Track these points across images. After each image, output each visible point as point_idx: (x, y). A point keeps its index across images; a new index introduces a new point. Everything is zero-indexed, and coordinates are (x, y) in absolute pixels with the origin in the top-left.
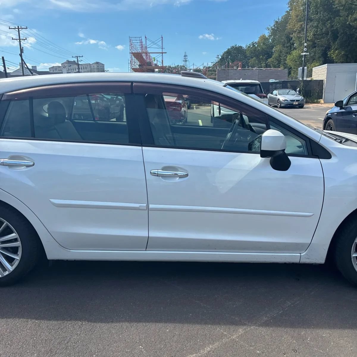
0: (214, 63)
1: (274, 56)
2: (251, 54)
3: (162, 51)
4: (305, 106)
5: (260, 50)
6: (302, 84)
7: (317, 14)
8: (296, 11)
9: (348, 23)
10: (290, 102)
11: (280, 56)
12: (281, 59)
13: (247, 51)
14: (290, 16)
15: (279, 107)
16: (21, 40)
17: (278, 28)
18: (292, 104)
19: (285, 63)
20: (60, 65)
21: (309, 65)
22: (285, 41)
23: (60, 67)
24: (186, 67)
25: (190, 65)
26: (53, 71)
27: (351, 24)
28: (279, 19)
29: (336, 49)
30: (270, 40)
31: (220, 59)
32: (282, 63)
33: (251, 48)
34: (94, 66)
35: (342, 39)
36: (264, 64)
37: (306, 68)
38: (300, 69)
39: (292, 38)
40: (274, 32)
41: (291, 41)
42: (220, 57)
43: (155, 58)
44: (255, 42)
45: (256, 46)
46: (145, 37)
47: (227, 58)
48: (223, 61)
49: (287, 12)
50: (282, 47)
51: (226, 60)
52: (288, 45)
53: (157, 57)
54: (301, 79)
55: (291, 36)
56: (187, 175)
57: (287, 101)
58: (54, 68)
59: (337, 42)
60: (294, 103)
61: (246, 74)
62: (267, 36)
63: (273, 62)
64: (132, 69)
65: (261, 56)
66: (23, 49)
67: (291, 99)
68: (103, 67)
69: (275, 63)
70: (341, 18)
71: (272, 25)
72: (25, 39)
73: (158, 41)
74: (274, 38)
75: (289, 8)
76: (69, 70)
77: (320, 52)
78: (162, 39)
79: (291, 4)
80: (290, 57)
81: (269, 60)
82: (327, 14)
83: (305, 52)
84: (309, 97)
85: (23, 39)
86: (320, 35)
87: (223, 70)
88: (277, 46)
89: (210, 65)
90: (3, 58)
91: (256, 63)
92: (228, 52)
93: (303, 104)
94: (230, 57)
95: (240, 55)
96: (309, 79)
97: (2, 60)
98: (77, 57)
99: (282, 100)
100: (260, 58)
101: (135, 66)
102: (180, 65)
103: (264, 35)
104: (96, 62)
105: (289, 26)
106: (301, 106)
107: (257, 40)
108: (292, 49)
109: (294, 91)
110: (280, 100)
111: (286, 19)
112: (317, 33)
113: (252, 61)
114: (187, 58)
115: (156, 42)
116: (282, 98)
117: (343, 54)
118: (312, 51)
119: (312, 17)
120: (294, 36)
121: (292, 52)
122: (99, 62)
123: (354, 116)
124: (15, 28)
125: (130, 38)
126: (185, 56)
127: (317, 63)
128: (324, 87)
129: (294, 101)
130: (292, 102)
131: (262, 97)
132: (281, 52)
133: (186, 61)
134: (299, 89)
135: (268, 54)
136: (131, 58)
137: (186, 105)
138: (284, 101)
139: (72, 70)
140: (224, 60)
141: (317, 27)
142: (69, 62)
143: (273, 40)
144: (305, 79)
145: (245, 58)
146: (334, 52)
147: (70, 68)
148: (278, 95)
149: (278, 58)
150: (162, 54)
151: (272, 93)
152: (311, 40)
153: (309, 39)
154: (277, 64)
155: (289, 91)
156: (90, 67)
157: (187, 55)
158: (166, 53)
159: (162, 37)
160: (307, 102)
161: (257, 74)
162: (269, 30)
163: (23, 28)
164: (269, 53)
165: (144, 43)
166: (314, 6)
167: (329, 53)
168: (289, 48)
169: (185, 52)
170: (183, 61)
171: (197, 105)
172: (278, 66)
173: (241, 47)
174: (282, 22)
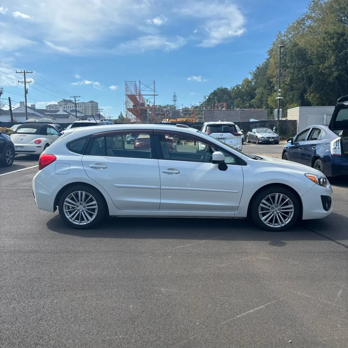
0: (201, 103)
1: (257, 97)
2: (236, 95)
3: (154, 93)
4: (280, 142)
5: (244, 92)
6: (278, 123)
7: (293, 62)
8: (275, 59)
9: (320, 71)
10: (267, 139)
11: (262, 97)
12: (263, 100)
13: (232, 92)
14: (270, 63)
15: (257, 143)
16: (26, 83)
17: (259, 73)
18: (269, 141)
19: (267, 104)
20: (57, 104)
21: (288, 106)
22: (266, 84)
23: (56, 105)
24: (175, 106)
25: (180, 105)
26: (50, 109)
27: (323, 71)
28: (260, 65)
29: (312, 93)
30: (253, 83)
31: (207, 100)
32: (265, 103)
33: (235, 90)
34: (88, 105)
35: (316, 84)
36: (248, 105)
37: (281, 110)
38: (276, 111)
39: (272, 82)
40: (256, 76)
41: (272, 85)
42: (207, 98)
43: (148, 100)
44: (239, 85)
45: (240, 88)
46: (139, 81)
47: (214, 98)
48: (209, 101)
49: (267, 59)
50: (263, 89)
51: (213, 100)
52: (269, 88)
53: (149, 99)
54: (277, 119)
55: (271, 80)
56: (179, 172)
57: (264, 138)
58: (51, 106)
59: (311, 87)
60: (270, 140)
61: (230, 114)
62: (250, 80)
63: (256, 102)
64: (127, 109)
65: (245, 97)
66: (27, 91)
67: (268, 136)
68: (97, 105)
69: (258, 103)
70: (314, 66)
71: (254, 70)
72: (30, 81)
73: (151, 85)
74: (256, 81)
75: (269, 56)
76: (65, 108)
77: (298, 94)
78: (154, 83)
79: (270, 52)
80: (271, 99)
81: (253, 101)
82: (301, 62)
83: (279, 96)
84: (284, 135)
85: (28, 82)
86: (297, 80)
87: (208, 110)
88: (259, 89)
89: (198, 104)
90: (9, 98)
91: (240, 103)
92: (215, 94)
93: (278, 141)
94: (216, 98)
95: (225, 96)
96: (284, 119)
97: (8, 100)
98: (75, 97)
99: (260, 137)
100: (244, 99)
101: (129, 106)
102: (169, 105)
103: (247, 79)
104: (91, 101)
105: (269, 72)
106: (276, 142)
107: (240, 83)
108: (273, 92)
109: (270, 129)
110: (258, 137)
111: (266, 66)
112: (294, 78)
113: (236, 102)
114: (176, 98)
115: (148, 86)
116: (259, 136)
117: (317, 96)
118: (290, 94)
119: (288, 65)
120: (274, 80)
121: (273, 94)
122: (93, 101)
123: (299, 150)
124: (22, 72)
125: (126, 82)
126: (174, 96)
127: (296, 104)
128: (297, 126)
129: (270, 138)
130: (268, 139)
131: (237, 135)
132: (263, 93)
133: (175, 101)
134: (275, 127)
136: (126, 99)
137: (176, 141)
138: (261, 138)
139: (68, 108)
140: (211, 100)
141: (293, 73)
142: (65, 101)
143: (256, 83)
144: (280, 119)
145: (230, 99)
146: (310, 94)
147: (66, 106)
148: (256, 133)
149: (260, 99)
150: (154, 96)
151: (251, 131)
152: (289, 84)
153: (287, 84)
154: (260, 105)
155: (267, 130)
156: (85, 105)
157: (177, 96)
158: (157, 95)
159: (154, 82)
160: (283, 139)
161: (240, 114)
162: (251, 74)
163: (28, 73)
164: (252, 95)
165: (138, 86)
166: (290, 56)
167: (305, 96)
168: (270, 90)
169: (175, 93)
170: (173, 101)
171: (185, 141)
172: (260, 106)
173: (227, 89)
174: (262, 68)
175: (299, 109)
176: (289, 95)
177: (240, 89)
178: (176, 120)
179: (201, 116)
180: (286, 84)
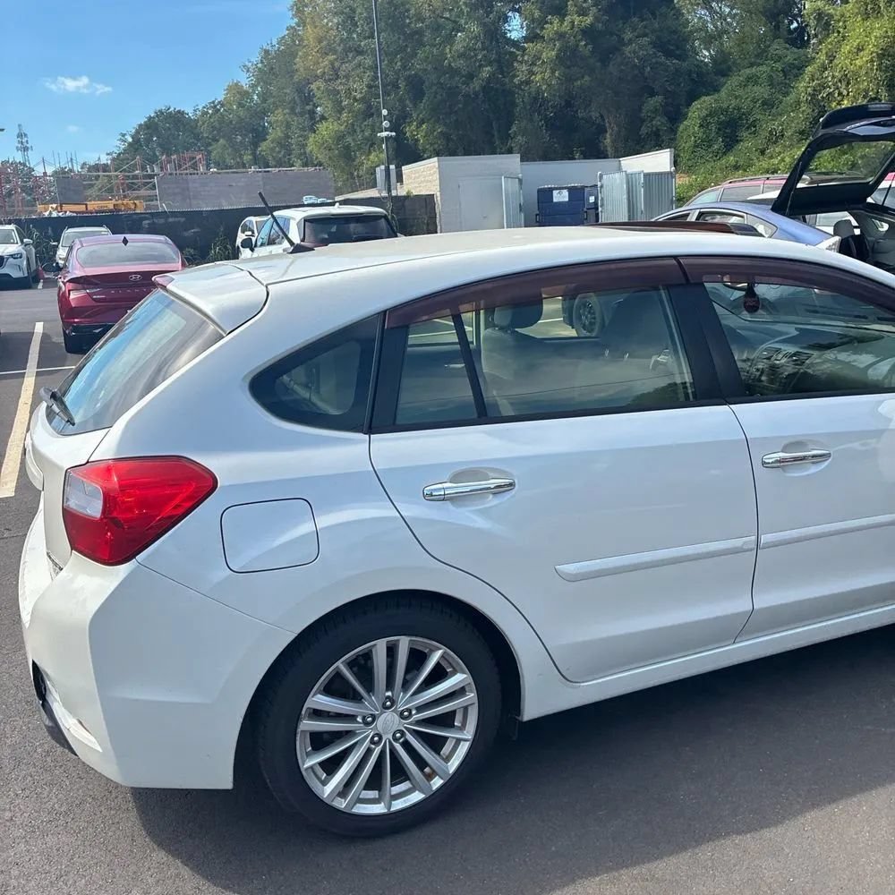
1: (271, 136)
2: (213, 131)
5: (234, 122)
6: (390, 205)
8: (316, 27)
9: (446, 62)
11: (287, 136)
12: (292, 144)
13: (199, 123)
14: (300, 39)
17: (271, 68)
19: (304, 154)
22: (294, 99)
24: (30, 165)
27: (452, 64)
28: (272, 45)
29: (423, 122)
30: (256, 97)
31: (131, 145)
32: (296, 152)
33: (210, 117)
35: (433, 96)
36: (250, 157)
37: (392, 167)
38: (382, 171)
40: (263, 76)
42: (129, 139)
44: (219, 102)
45: (222, 110)
47: (149, 140)
48: (137, 148)
49: (290, 28)
50: (289, 114)
51: (146, 145)
52: (303, 109)
54: (386, 194)
55: (309, 87)
59: (422, 105)
62: (246, 87)
63: (273, 148)
65: (239, 137)
69: (279, 152)
71: (256, 60)
74: (264, 92)
75: (296, 20)
79: (298, 9)
80: (316, 139)
81: (264, 146)
88: (275, 112)
92: (150, 127)
94: (155, 139)
95: (181, 133)
100: (238, 141)
102: (9, 162)
103: (236, 84)
105: (301, 64)
107: (221, 96)
108: (317, 120)
111: (291, 46)
112: (374, 81)
113: (216, 149)
114: (27, 141)
117: (439, 130)
118: (366, 126)
119: (361, 44)
120: (318, 86)
121: (317, 126)
126: (20, 135)
128: (437, 211)
132: (288, 126)
133: (26, 149)
135: (254, 130)
140: (141, 145)
141: (372, 68)
143: (264, 97)
144: (394, 193)
145: (196, 141)
146: (418, 127)
149: (283, 142)
152: (363, 98)
153: (358, 97)
154: (284, 156)
161: (261, 183)
162: (248, 71)
164: (257, 130)
169: (19, 126)
170: (18, 149)
172: (286, 159)
173: (181, 113)
174: (280, 54)
175: (437, 164)
176: (361, 127)
177: (221, 114)
178: (87, 208)
179: (150, 193)
180: (355, 99)
